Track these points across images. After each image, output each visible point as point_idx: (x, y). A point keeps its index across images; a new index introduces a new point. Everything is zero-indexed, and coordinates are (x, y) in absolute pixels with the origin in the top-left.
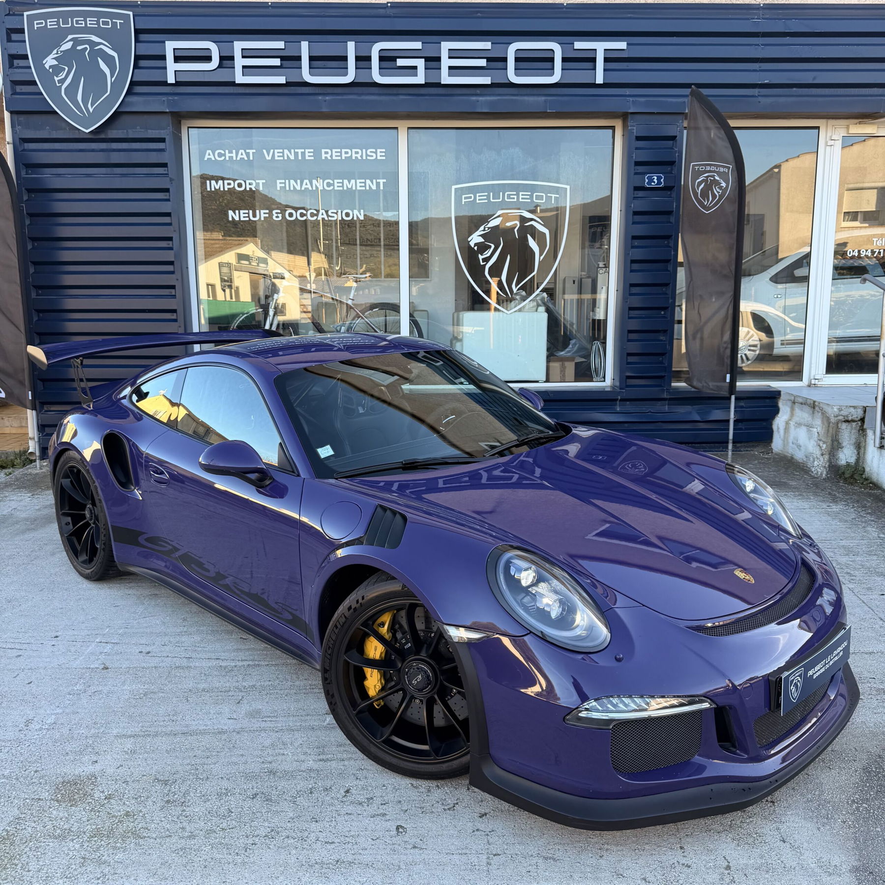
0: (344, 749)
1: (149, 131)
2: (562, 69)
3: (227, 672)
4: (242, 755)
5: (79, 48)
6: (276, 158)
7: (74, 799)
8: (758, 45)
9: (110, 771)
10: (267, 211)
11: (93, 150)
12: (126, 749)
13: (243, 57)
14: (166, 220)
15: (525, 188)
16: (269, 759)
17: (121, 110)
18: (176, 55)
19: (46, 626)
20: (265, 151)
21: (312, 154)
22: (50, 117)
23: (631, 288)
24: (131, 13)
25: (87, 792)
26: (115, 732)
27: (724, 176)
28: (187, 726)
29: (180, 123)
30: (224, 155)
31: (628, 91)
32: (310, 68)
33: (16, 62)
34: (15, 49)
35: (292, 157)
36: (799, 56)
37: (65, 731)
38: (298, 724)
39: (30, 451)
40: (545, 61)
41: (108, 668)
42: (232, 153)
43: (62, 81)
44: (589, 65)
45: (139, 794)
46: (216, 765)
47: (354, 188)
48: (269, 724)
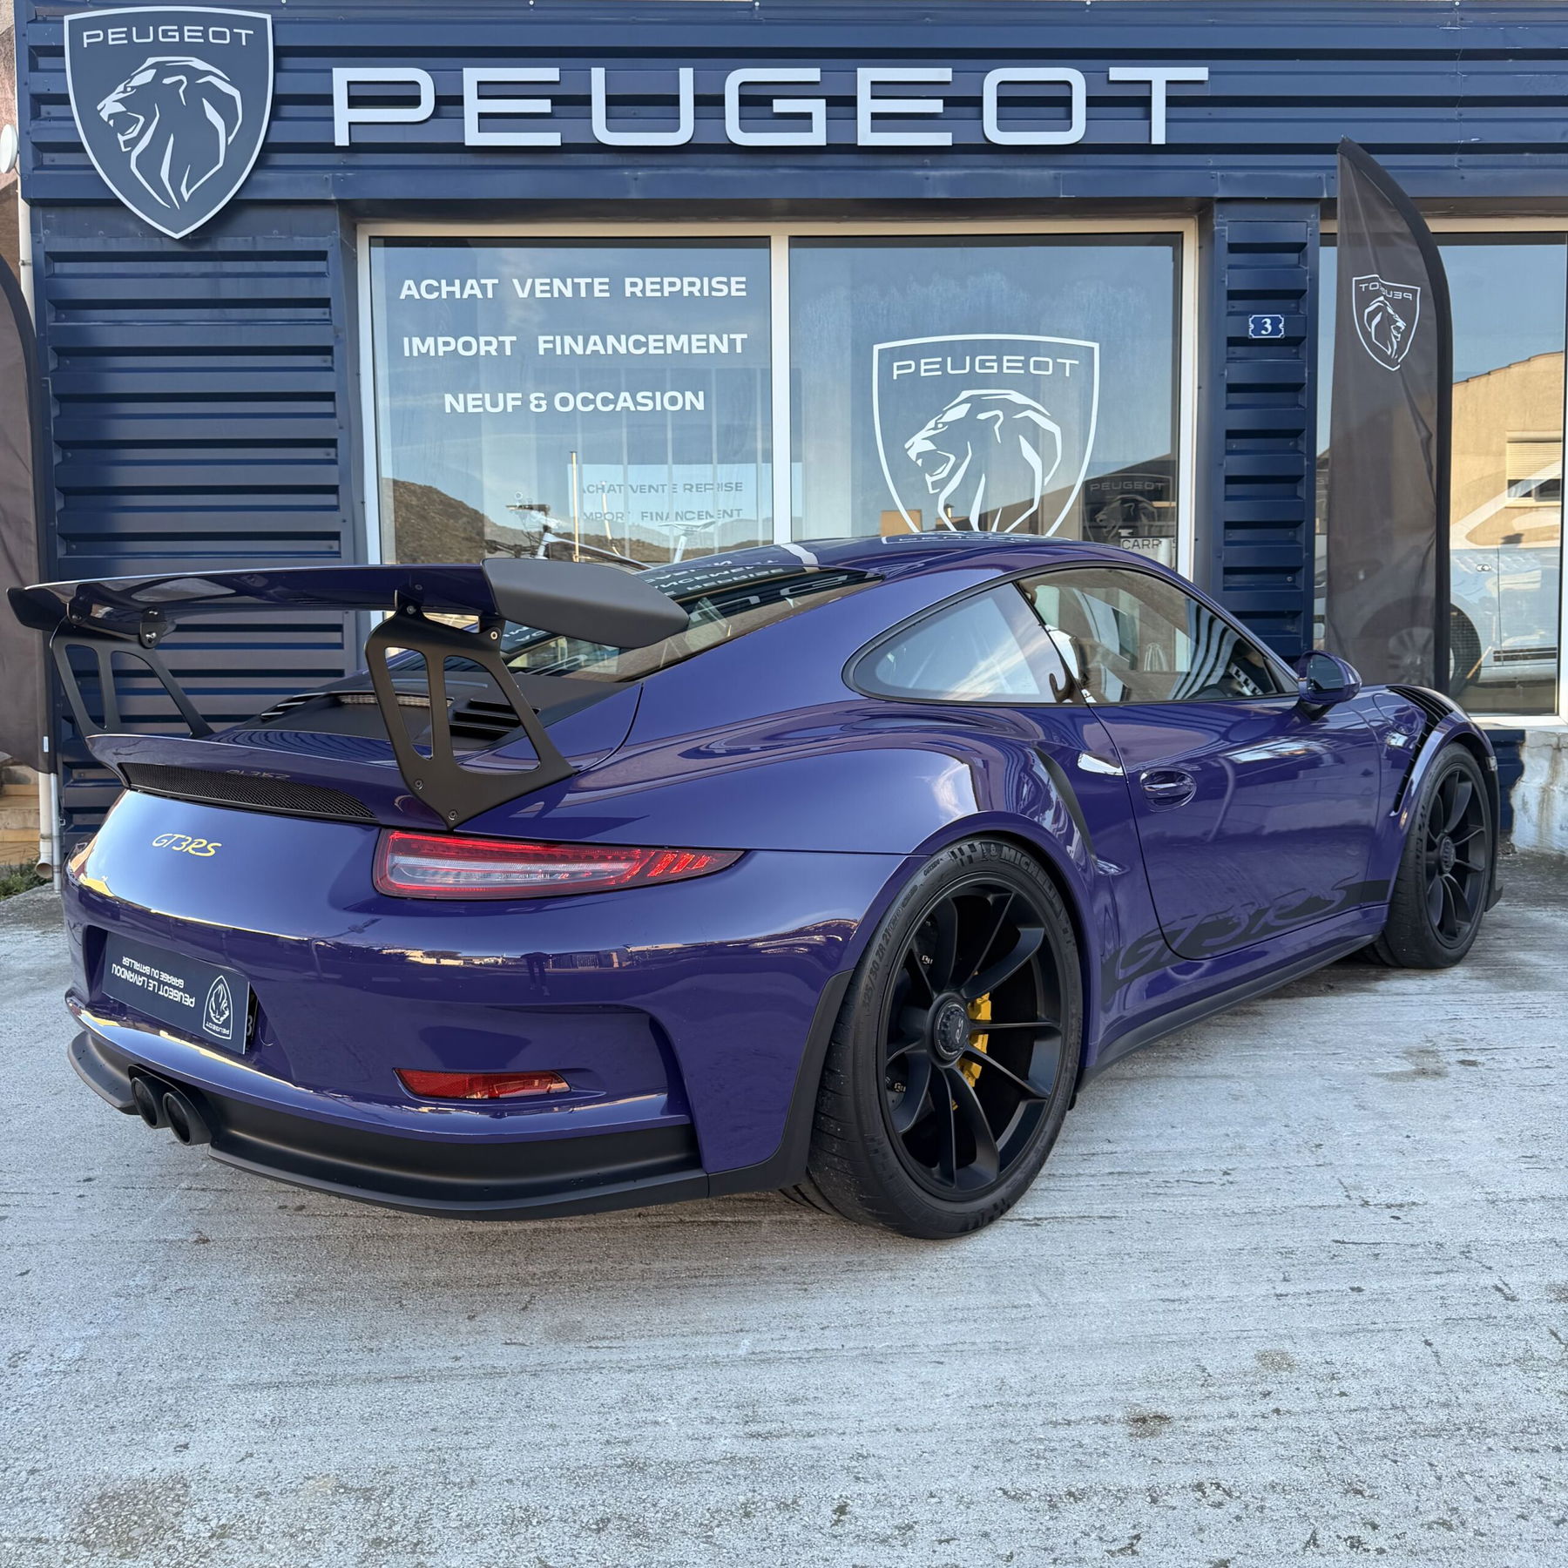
0: (807, 1409)
1: (297, 238)
2: (1087, 119)
3: (486, 1245)
4: (553, 1426)
5: (167, 81)
6: (538, 295)
7: (130, 1540)
8: (1456, 73)
9: (221, 1468)
10: (519, 395)
11: (187, 276)
12: (259, 1416)
13: (480, 97)
14: (326, 407)
15: (1013, 347)
16: (625, 1434)
17: (244, 197)
18: (352, 94)
19: (66, 1160)
20: (515, 281)
21: (606, 287)
22: (107, 215)
23: (1228, 531)
24: (268, 17)
25: (162, 1521)
26: (230, 1376)
27: (1404, 309)
28: (407, 1361)
29: (355, 229)
30: (439, 289)
31: (1211, 160)
32: (607, 118)
33: (44, 109)
34: (42, 84)
35: (568, 293)
36: (1534, 94)
37: (108, 1376)
38: (678, 1354)
39: (40, 862)
40: (1056, 103)
41: (208, 1240)
42: (453, 285)
43: (132, 143)
44: (1138, 111)
45: (299, 1524)
46: (491, 1452)
47: (686, 351)
48: (603, 1355)
